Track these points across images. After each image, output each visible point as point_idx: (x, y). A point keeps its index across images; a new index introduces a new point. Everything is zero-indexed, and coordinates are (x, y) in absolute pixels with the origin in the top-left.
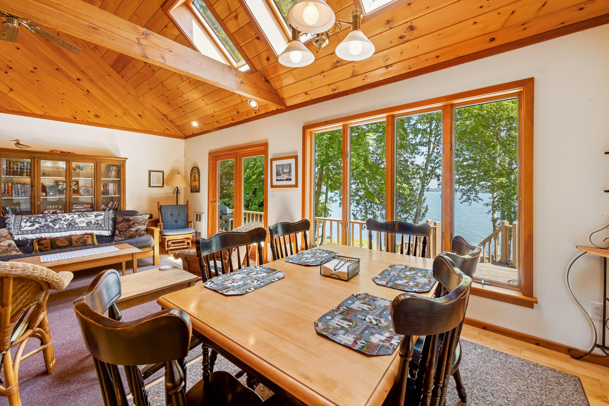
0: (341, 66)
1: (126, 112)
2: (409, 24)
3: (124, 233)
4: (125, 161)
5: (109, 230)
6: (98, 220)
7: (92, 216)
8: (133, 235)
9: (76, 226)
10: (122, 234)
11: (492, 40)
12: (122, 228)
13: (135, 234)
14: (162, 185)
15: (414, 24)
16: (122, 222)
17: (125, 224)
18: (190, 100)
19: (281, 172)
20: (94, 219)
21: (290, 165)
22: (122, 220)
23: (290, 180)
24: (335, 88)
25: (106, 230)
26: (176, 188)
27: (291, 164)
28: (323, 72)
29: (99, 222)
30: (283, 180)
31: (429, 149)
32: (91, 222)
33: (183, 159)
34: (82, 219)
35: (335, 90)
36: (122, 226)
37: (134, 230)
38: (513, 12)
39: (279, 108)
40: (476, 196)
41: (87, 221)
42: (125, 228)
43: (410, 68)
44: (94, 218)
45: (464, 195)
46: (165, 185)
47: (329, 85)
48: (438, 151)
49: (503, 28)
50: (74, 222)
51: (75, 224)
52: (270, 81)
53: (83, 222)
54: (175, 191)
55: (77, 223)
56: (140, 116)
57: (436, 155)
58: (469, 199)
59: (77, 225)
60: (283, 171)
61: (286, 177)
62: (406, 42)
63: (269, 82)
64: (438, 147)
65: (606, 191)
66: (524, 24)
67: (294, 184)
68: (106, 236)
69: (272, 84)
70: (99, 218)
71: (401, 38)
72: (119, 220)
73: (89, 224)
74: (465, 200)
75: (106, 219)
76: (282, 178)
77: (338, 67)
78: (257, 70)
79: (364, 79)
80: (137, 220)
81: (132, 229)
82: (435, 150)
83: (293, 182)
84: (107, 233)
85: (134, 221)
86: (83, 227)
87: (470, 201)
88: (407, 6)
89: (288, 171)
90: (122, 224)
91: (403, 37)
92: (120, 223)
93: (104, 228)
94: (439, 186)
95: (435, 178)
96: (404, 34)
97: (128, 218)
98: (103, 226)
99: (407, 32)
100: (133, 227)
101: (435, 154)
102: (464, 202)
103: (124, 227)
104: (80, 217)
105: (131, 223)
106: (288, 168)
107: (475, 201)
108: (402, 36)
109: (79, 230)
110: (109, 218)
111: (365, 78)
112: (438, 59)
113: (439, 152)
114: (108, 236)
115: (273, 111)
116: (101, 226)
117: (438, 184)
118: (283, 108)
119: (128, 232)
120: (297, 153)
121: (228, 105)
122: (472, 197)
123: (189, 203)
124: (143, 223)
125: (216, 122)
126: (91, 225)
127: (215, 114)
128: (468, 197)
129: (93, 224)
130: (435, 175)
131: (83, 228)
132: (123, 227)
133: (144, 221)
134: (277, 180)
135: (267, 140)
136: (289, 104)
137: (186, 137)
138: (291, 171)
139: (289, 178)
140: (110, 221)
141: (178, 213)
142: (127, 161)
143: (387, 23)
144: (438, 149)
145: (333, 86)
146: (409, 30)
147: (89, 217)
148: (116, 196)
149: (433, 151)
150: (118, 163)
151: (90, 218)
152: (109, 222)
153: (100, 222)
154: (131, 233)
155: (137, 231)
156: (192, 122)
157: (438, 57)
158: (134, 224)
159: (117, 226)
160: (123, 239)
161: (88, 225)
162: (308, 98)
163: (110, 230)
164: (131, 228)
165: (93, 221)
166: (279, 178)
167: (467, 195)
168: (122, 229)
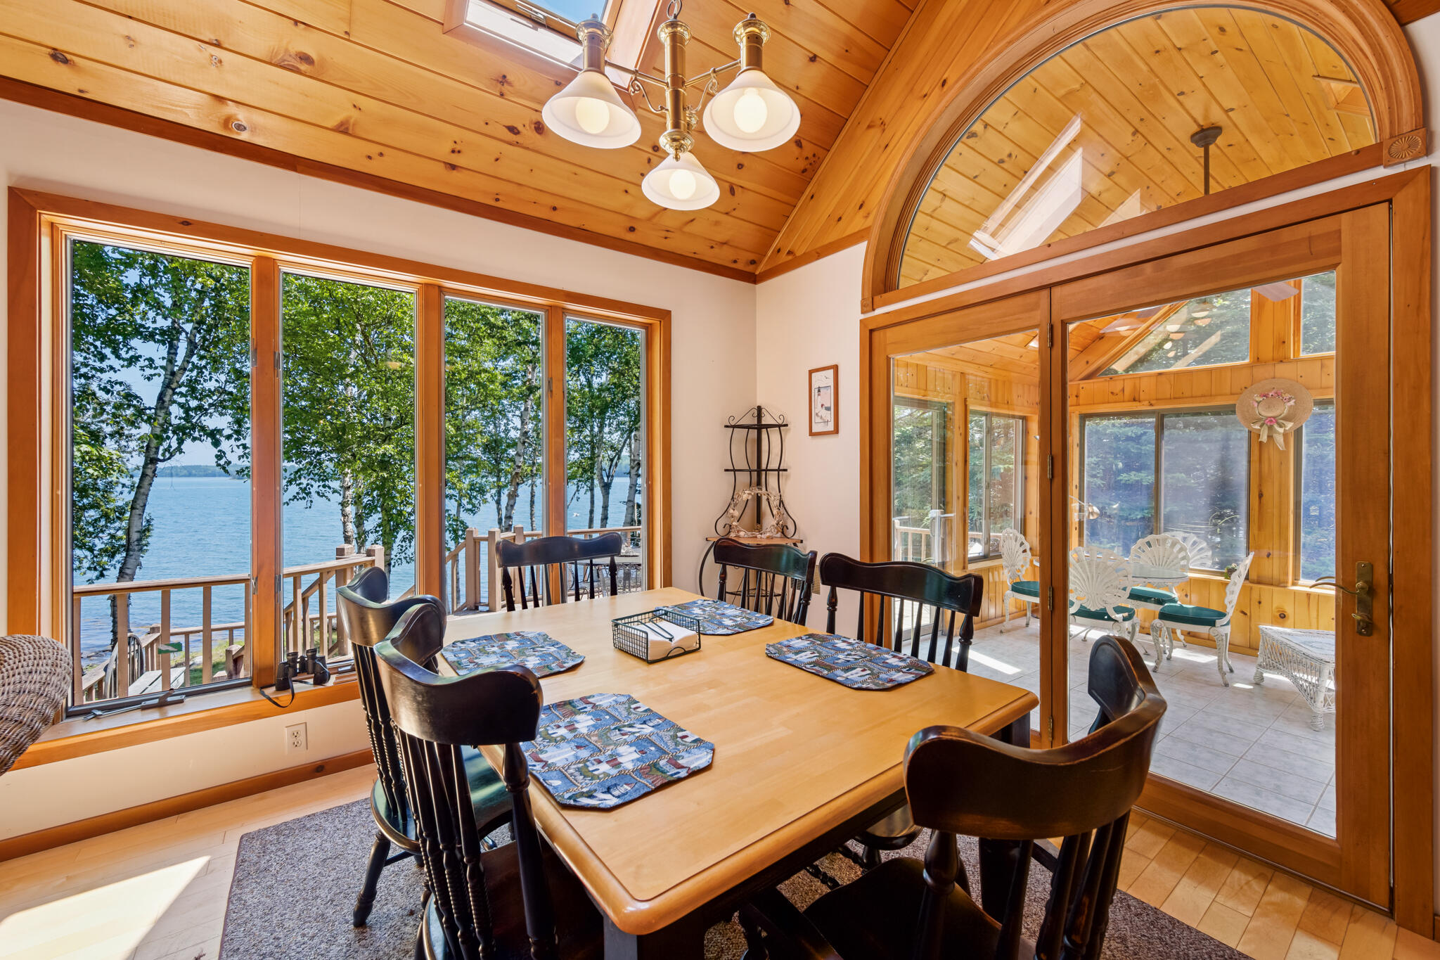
0: (311, 77)
11: (632, 229)
24: (244, 123)
28: (218, 45)
35: (240, 128)
40: (324, 486)
43: (497, 200)
45: (291, 484)
47: (220, 99)
49: (649, 220)
62: (517, 144)
66: (668, 231)
71: (513, 130)
74: (295, 497)
77: (298, 71)
79: (369, 157)
88: (553, 83)
91: (516, 131)
94: (219, 462)
96: (520, 128)
99: (528, 128)
102: (293, 500)
107: (322, 496)
108: (516, 128)
111: (375, 156)
117: (217, 456)
143: (500, 80)
145: (240, 115)
146: (533, 126)
157: (555, 209)
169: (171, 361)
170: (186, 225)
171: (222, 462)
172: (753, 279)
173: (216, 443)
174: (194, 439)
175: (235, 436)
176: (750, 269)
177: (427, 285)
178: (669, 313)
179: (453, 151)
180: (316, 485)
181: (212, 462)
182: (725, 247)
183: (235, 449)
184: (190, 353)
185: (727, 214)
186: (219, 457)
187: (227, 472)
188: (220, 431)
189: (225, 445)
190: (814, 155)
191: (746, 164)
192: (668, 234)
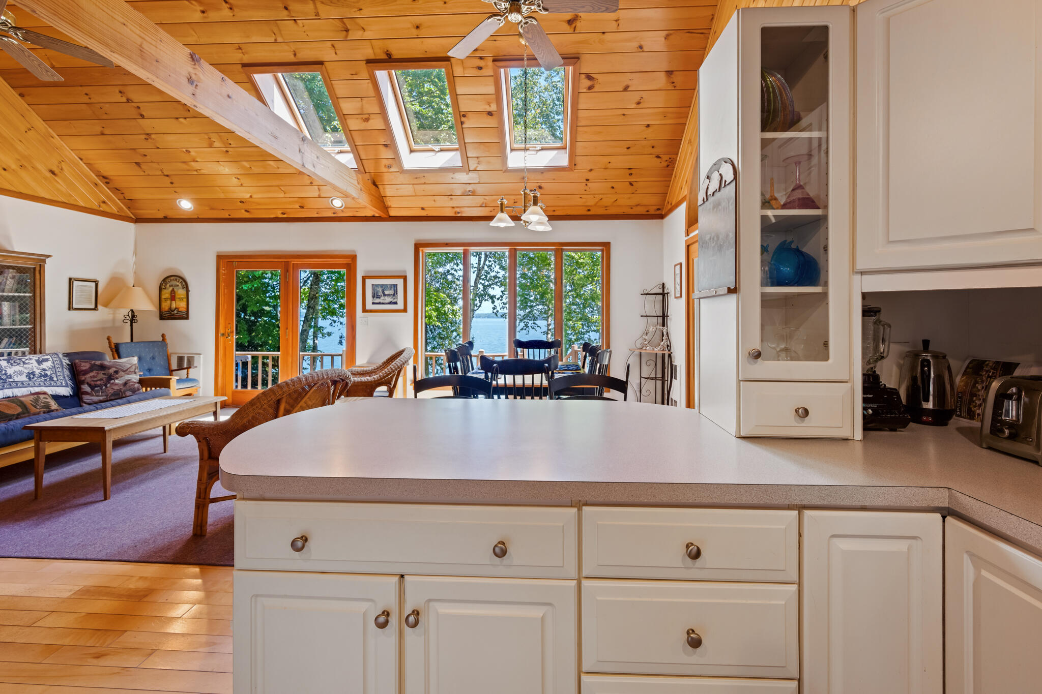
0: (473, 195)
1: (25, 164)
2: (539, 184)
3: (101, 389)
4: (44, 261)
5: (67, 386)
6: (44, 370)
7: (31, 362)
8: (120, 391)
9: (10, 380)
10: (98, 391)
11: (589, 210)
12: (96, 381)
13: (124, 389)
14: (93, 307)
15: (543, 185)
16: (91, 369)
17: (98, 373)
18: (203, 172)
19: (380, 293)
20: (38, 368)
21: (395, 286)
22: (90, 368)
23: (396, 303)
25: (61, 386)
26: (130, 312)
27: (397, 285)
28: (451, 195)
29: (46, 372)
30: (383, 304)
31: (480, 260)
32: (33, 373)
33: (132, 260)
34: (17, 368)
35: (459, 213)
36: (94, 377)
37: (121, 382)
38: (601, 199)
39: (377, 215)
40: (534, 323)
41: (27, 372)
42: (101, 380)
44: (37, 365)
46: (99, 307)
47: (453, 207)
48: (490, 264)
49: (595, 205)
50: (5, 374)
51: (7, 377)
52: (380, 186)
53: (21, 373)
54: (128, 318)
55: (10, 375)
56: (53, 172)
57: (488, 269)
58: (526, 326)
59: (11, 378)
60: (384, 293)
61: (388, 299)
63: (377, 187)
64: (490, 259)
65: (641, 316)
67: (402, 308)
68: (64, 396)
69: (381, 190)
70: (45, 365)
72: (84, 368)
73: (32, 376)
75: (57, 366)
76: (382, 301)
77: (470, 195)
78: (367, 171)
79: (491, 211)
80: (120, 366)
81: (117, 381)
82: (487, 263)
83: (400, 306)
84: (65, 391)
85: (116, 368)
86: (22, 382)
87: (528, 329)
88: (541, 173)
89: (393, 293)
90: (91, 374)
92: (86, 372)
93: (59, 383)
95: (489, 300)
97: (101, 364)
98: (55, 379)
100: (117, 379)
101: (486, 268)
103: (98, 378)
104: (12, 364)
105: (112, 371)
106: (392, 289)
109: (17, 387)
110: (62, 365)
111: (493, 210)
112: (554, 212)
113: (491, 266)
114: (68, 397)
115: (365, 217)
116: (51, 379)
117: (493, 308)
118: (384, 216)
119: (110, 387)
120: (406, 273)
121: (287, 195)
122: (529, 325)
123: (167, 337)
124: (133, 370)
125: (243, 211)
126: (35, 378)
127: (251, 199)
128: (525, 325)
129: (37, 375)
130: (489, 295)
131: (22, 384)
132: (95, 379)
133: (134, 367)
134: (373, 303)
135: (354, 251)
136: (393, 213)
137: (138, 220)
138: (397, 294)
139: (394, 301)
140: (65, 370)
141: (152, 354)
142: (48, 260)
143: (523, 178)
144: (490, 261)
145: (458, 210)
146: (538, 188)
147: (26, 364)
148: (16, 327)
149: (484, 264)
150: (31, 264)
151: (30, 366)
152: (63, 373)
153: (49, 373)
154: (116, 388)
155: (125, 384)
156: (179, 202)
157: (554, 211)
158: (116, 372)
159: (83, 379)
160: (101, 398)
161: (30, 379)
162: (423, 213)
163: (69, 385)
164: (114, 379)
165: (37, 372)
166: (377, 301)
167: (524, 322)
168: (96, 383)
169: (479, 264)
170: (447, 245)
171: (495, 311)
172: (662, 217)
173: (493, 302)
174: (485, 300)
175: (500, 298)
176: (658, 212)
177: (510, 249)
178: (609, 243)
179: (515, 203)
180: (530, 322)
181: (491, 311)
182: (639, 206)
183: (501, 304)
184: (485, 260)
185: (633, 193)
186: (494, 309)
187: (497, 315)
188: (494, 296)
189: (497, 303)
190: (670, 158)
191: (633, 173)
192: (606, 208)
